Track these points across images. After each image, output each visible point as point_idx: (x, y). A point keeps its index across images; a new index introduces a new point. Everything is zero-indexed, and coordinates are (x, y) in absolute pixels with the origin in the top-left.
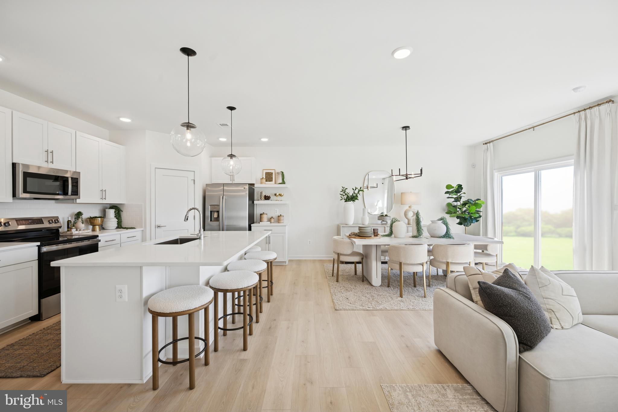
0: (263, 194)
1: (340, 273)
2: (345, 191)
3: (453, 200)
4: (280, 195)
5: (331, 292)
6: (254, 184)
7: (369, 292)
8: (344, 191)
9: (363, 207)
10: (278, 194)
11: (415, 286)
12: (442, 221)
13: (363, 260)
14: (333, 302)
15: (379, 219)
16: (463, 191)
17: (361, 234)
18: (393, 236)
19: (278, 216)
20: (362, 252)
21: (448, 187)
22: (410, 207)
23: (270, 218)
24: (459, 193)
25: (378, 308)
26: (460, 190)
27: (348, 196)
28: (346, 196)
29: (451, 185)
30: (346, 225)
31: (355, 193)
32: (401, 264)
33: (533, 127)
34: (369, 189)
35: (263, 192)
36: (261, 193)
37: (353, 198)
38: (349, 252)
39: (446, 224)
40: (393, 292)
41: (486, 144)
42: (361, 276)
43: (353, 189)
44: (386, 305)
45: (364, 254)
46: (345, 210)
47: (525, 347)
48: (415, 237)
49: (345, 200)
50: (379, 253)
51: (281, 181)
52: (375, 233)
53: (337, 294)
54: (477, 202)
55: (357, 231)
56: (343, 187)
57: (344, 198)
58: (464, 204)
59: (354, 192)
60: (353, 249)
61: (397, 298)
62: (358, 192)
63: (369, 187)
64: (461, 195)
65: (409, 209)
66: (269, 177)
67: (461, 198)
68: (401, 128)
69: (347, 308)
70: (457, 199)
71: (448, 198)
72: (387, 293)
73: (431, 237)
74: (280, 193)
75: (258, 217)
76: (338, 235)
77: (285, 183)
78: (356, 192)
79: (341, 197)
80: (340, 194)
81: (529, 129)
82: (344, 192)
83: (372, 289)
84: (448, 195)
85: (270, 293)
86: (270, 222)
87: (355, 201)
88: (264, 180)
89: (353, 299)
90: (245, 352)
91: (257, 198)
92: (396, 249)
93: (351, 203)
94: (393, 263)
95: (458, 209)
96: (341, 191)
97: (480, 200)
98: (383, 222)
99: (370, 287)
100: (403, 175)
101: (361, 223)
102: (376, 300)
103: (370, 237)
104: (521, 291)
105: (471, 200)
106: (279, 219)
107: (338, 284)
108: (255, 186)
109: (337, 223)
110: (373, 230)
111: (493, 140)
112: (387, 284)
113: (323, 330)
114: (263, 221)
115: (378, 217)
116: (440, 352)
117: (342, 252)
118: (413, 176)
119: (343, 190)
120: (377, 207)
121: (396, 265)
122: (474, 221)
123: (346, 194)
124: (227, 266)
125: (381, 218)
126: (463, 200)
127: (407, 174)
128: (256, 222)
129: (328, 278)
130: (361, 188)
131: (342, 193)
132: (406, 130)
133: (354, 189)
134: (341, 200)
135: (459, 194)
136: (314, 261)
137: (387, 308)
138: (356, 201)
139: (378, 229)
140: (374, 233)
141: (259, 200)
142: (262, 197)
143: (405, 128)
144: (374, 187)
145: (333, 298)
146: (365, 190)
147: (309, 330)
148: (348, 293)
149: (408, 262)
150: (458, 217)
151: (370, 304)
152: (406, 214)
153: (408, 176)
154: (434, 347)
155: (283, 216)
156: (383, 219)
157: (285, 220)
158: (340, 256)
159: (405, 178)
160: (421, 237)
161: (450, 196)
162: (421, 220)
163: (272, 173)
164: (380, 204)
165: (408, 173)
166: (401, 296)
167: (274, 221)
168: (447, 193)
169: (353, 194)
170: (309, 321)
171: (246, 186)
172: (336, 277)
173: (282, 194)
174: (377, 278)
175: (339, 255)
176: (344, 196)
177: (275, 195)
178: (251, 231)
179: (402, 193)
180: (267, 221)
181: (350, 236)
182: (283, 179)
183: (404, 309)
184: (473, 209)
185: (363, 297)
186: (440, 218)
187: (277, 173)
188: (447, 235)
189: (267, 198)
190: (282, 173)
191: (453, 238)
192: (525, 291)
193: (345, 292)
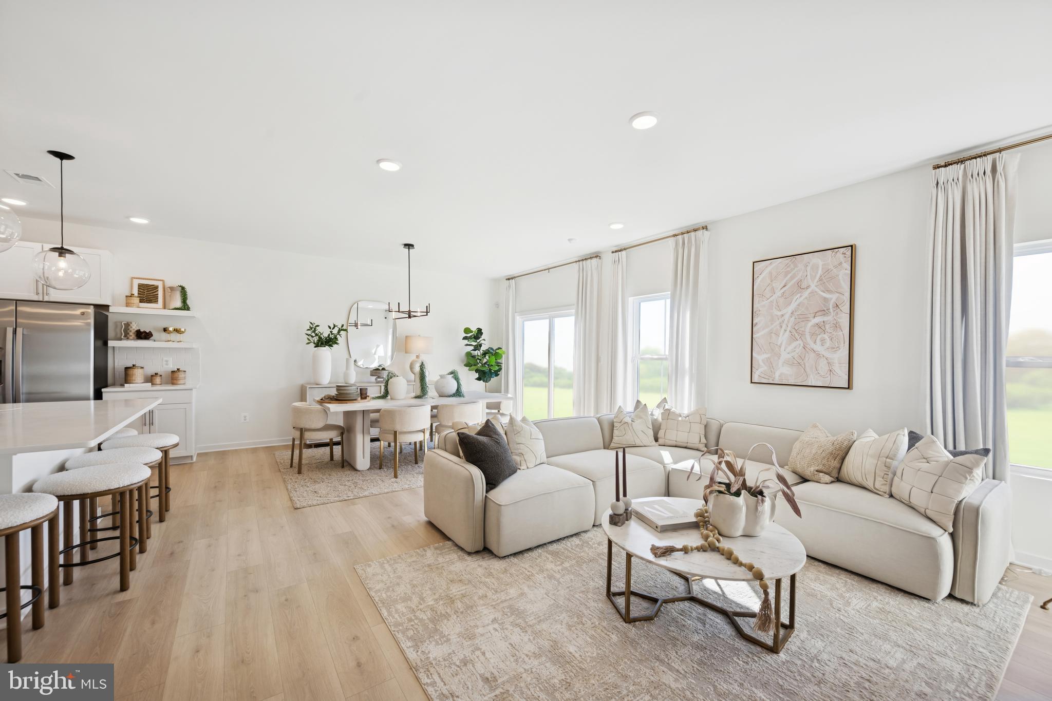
0: (134, 327)
1: (304, 462)
2: (315, 329)
3: (472, 348)
4: (177, 331)
5: (287, 489)
6: (109, 306)
7: (351, 479)
8: (313, 329)
9: (347, 356)
10: (171, 329)
11: (416, 463)
12: (452, 375)
13: (344, 436)
14: (291, 500)
15: (372, 375)
16: (483, 337)
17: (341, 396)
18: (389, 397)
19: (172, 372)
20: (342, 424)
21: (467, 330)
22: (418, 357)
23: (152, 376)
24: (478, 339)
25: (361, 495)
26: (479, 335)
27: (320, 338)
28: (317, 337)
29: (470, 329)
30: (317, 385)
31: (332, 334)
32: (395, 433)
33: (549, 269)
34: (359, 327)
35: (133, 323)
36: (128, 325)
37: (329, 342)
38: (320, 425)
39: (457, 379)
40: (387, 473)
41: (509, 279)
42: (340, 462)
43: (330, 327)
44: (375, 491)
45: (344, 427)
46: (315, 361)
47: (491, 486)
48: (419, 398)
49: (314, 343)
50: (368, 423)
51: (179, 304)
52: (363, 395)
53: (298, 490)
54: (497, 351)
55: (333, 392)
56: (311, 323)
57: (314, 341)
58: (485, 354)
59: (331, 332)
60: (327, 419)
61: (390, 479)
62: (339, 332)
63: (359, 325)
64: (481, 342)
65: (417, 359)
66: (148, 294)
67: (481, 346)
68: (403, 245)
69: (315, 503)
70: (478, 347)
71: (467, 345)
72: (377, 475)
73: (440, 396)
74: (178, 327)
75: (117, 374)
76: (302, 401)
77: (188, 309)
78: (335, 331)
79: (308, 339)
80: (307, 334)
81: (545, 270)
82: (314, 331)
83: (355, 475)
84: (466, 342)
85: (164, 508)
86: (152, 384)
87: (332, 346)
88: (137, 300)
89: (324, 492)
90: (124, 593)
91: (116, 334)
92: (390, 413)
93: (325, 350)
94: (386, 433)
95: (478, 361)
96: (308, 330)
97: (501, 348)
98: (379, 380)
99: (353, 473)
100: (403, 312)
101: (343, 382)
102: (360, 486)
103: (356, 400)
104: (494, 438)
105: (492, 349)
106: (173, 377)
107: (300, 477)
108: (111, 309)
109: (301, 381)
110: (359, 391)
111: (515, 276)
112: (378, 465)
113: (275, 535)
114: (134, 382)
115: (371, 371)
116: (431, 524)
117: (307, 427)
118: (419, 314)
119: (311, 328)
120: (375, 356)
121: (389, 435)
122: (493, 376)
123: (316, 335)
124: (66, 462)
125: (374, 372)
126: (484, 348)
127: (409, 310)
128: (114, 385)
129: (282, 470)
130: (343, 326)
131: (309, 332)
132: (409, 249)
133: (332, 327)
134: (308, 343)
135: (478, 341)
136: (254, 450)
137: (374, 492)
138: (335, 346)
139: (367, 389)
140: (361, 394)
141: (121, 339)
142: (131, 334)
143: (408, 247)
144: (367, 325)
145: (291, 495)
146: (350, 329)
147: (248, 541)
148: (317, 486)
149: (405, 430)
150: (477, 371)
151: (350, 493)
152: (412, 368)
153: (412, 313)
154: (424, 518)
155: (185, 371)
156: (378, 374)
157: (189, 380)
158: (305, 433)
159: (407, 316)
160: (426, 397)
161: (469, 343)
162: (427, 374)
163: (157, 287)
164: (381, 351)
165: (412, 310)
166: (396, 477)
167: (161, 381)
168: (465, 338)
169: (329, 335)
170: (249, 531)
171: (89, 308)
172: (297, 468)
173: (183, 330)
174: (363, 458)
175: (302, 431)
176: (312, 337)
177: (165, 330)
178: (102, 399)
179: (406, 337)
180: (143, 381)
181: (322, 401)
182: (184, 301)
183: (396, 490)
184: (493, 361)
185: (340, 487)
186: (450, 371)
187: (169, 287)
188: (458, 393)
189: (143, 335)
190: (183, 288)
191: (463, 397)
192: (497, 437)
193: (311, 485)
